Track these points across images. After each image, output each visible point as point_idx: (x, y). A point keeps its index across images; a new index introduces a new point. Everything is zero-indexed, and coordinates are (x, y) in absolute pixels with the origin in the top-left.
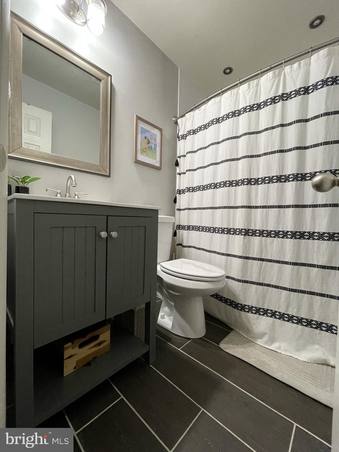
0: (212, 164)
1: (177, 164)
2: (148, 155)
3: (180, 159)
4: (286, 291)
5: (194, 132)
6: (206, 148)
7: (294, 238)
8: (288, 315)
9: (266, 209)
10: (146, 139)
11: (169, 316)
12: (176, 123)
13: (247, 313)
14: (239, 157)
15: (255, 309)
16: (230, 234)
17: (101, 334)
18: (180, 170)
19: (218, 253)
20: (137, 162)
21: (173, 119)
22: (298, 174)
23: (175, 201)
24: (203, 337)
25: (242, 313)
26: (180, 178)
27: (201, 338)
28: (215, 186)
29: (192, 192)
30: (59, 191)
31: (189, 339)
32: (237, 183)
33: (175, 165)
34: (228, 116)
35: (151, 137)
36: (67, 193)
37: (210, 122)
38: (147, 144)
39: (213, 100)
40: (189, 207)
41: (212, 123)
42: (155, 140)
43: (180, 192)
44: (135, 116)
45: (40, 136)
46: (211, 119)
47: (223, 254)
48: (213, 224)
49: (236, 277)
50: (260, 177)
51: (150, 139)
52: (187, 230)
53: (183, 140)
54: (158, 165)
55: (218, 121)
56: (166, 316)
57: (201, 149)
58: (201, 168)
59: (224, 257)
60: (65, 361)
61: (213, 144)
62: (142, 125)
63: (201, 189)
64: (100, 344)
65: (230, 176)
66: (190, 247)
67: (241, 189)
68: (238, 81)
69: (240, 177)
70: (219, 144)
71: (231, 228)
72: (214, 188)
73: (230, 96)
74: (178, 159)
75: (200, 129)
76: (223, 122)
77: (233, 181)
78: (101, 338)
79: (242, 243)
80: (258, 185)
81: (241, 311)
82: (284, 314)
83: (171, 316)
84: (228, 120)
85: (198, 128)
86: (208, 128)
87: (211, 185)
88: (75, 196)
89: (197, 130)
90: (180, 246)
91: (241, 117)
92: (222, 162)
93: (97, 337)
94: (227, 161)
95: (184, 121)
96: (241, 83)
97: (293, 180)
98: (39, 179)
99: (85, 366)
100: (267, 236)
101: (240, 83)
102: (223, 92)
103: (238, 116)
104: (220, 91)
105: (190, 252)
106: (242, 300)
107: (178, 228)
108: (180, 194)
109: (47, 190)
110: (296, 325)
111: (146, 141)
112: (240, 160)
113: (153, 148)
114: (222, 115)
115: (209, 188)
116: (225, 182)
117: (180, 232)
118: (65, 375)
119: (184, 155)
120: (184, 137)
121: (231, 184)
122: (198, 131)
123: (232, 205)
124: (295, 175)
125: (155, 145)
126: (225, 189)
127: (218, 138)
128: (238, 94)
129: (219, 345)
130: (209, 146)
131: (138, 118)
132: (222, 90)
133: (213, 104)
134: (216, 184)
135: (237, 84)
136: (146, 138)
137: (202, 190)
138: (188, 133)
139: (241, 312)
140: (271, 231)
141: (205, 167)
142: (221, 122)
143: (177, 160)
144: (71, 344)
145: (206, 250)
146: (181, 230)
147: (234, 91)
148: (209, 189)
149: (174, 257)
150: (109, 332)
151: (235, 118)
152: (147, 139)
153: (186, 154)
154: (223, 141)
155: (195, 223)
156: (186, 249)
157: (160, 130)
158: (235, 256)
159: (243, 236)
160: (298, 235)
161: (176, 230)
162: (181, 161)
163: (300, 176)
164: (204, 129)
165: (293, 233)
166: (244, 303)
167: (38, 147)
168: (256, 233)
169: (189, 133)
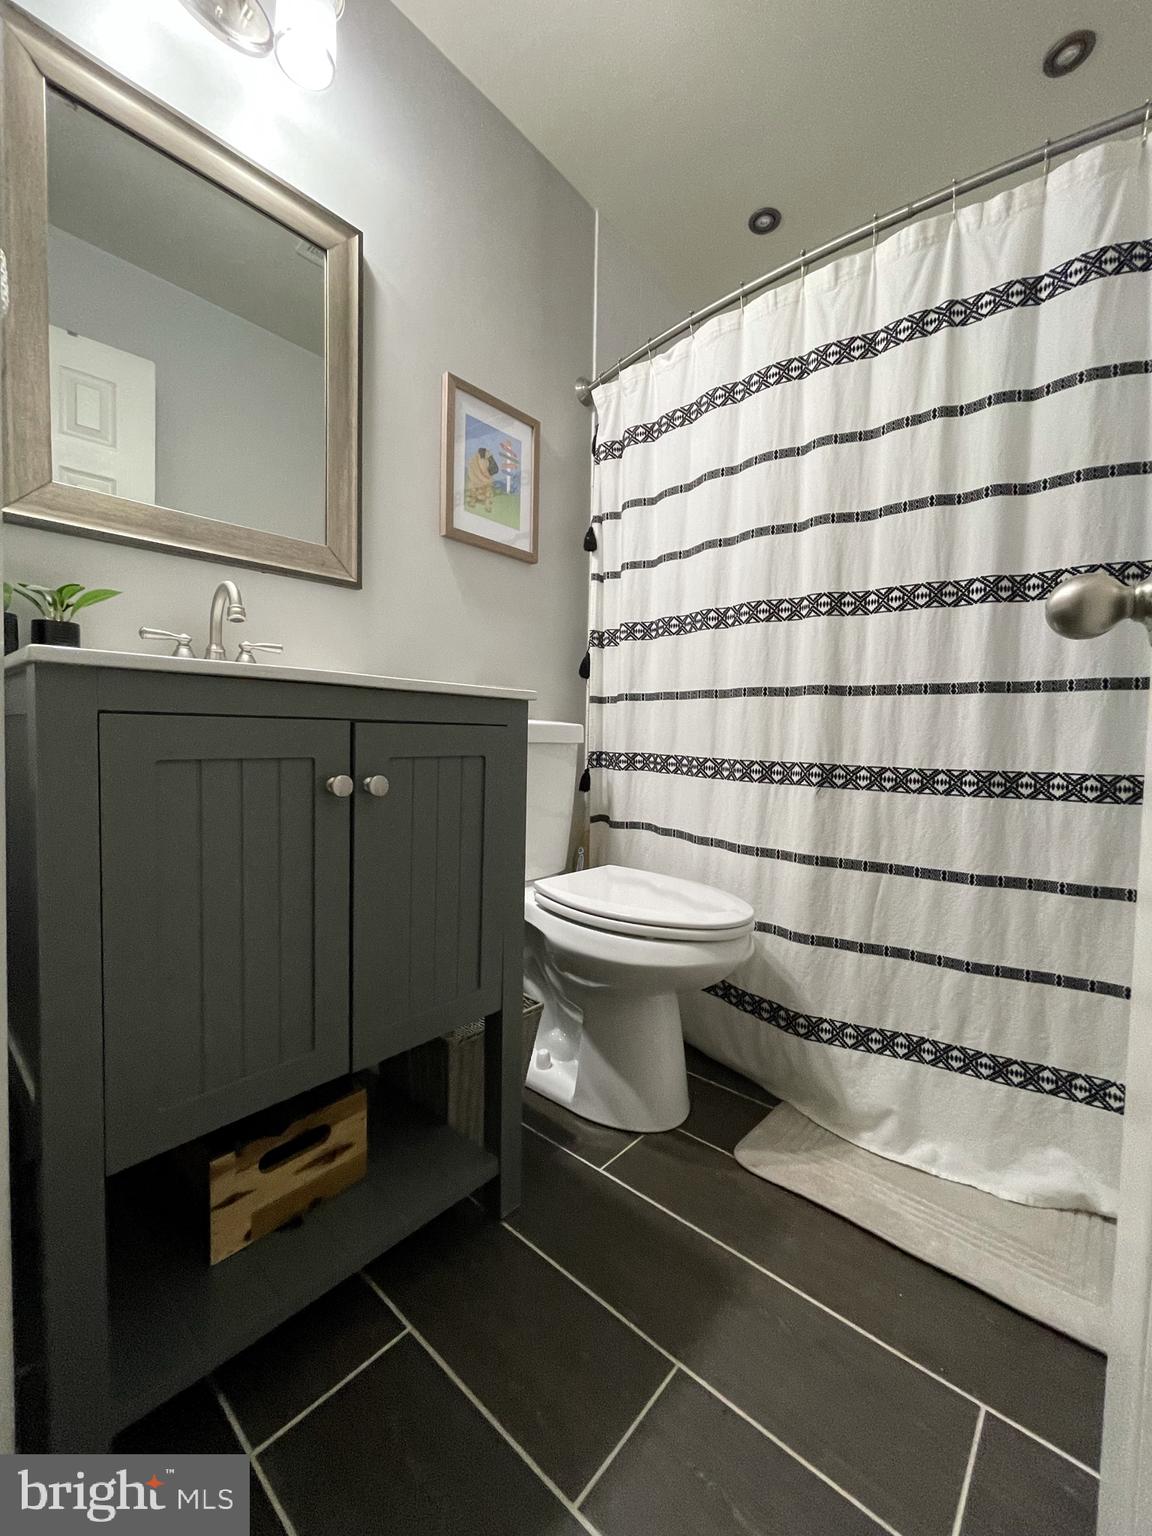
0: (711, 544)
1: (591, 544)
2: (490, 512)
3: (601, 528)
4: (955, 971)
5: (650, 433)
6: (689, 487)
7: (983, 794)
8: (962, 1050)
9: (892, 697)
10: (483, 456)
11: (567, 1057)
12: (588, 402)
13: (826, 1045)
14: (802, 519)
15: (853, 1032)
16: (772, 781)
17: (335, 1123)
18: (601, 565)
19: (732, 847)
20: (454, 536)
21: (577, 388)
22: (1000, 578)
23: (585, 671)
24: (679, 1127)
25: (812, 1046)
26: (600, 591)
27: (674, 1129)
28: (721, 619)
29: (643, 638)
30: (184, 635)
31: (633, 1134)
32: (795, 610)
33: (583, 545)
34: (764, 379)
35: (503, 452)
36: (211, 643)
37: (705, 399)
38: (487, 474)
39: (713, 321)
40: (632, 692)
41: (710, 401)
42: (516, 462)
43: (601, 639)
44: (446, 377)
45: (114, 445)
46: (708, 388)
47: (746, 850)
48: (713, 748)
49: (790, 927)
50: (872, 588)
51: (497, 458)
52: (626, 769)
53: (611, 462)
54: (525, 545)
55: (728, 395)
56: (555, 1058)
57: (673, 491)
58: (671, 556)
59: (751, 861)
60: (214, 1216)
61: (713, 475)
62: (468, 407)
63: (674, 630)
64: (332, 1155)
65: (770, 585)
66: (634, 825)
67: (810, 630)
68: (799, 257)
69: (805, 588)
70: (732, 474)
71: (773, 763)
72: (717, 626)
73: (770, 309)
74: (595, 526)
75: (670, 422)
76: (749, 400)
77: (781, 602)
78: (339, 1134)
79: (810, 810)
80: (866, 614)
81: (806, 1038)
82: (949, 1048)
83: (571, 1058)
84: (765, 393)
85: (661, 419)
86: (696, 418)
87: (705, 615)
88: (241, 653)
89: (660, 426)
90: (602, 824)
91: (809, 381)
92: (744, 536)
93: (322, 1133)
94: (761, 532)
95: (615, 395)
96: (810, 264)
97: (983, 600)
98: (115, 593)
99: (281, 1229)
100: (894, 789)
101: (807, 263)
102: (749, 295)
103: (800, 377)
104: (738, 291)
105: (635, 840)
106: (810, 1004)
107: (595, 763)
108: (601, 643)
109: (141, 633)
110: (987, 1083)
111: (484, 464)
112: (804, 529)
113: (508, 489)
114: (743, 376)
115: (701, 626)
116: (753, 604)
117: (602, 777)
118: (214, 1261)
119: (615, 513)
120: (615, 450)
121: (774, 611)
122: (663, 429)
123: (777, 685)
124: (989, 581)
125: (516, 478)
126: (756, 629)
127: (732, 455)
128: (797, 302)
129: (732, 1153)
130: (699, 481)
131: (457, 384)
132: (745, 288)
133: (715, 334)
134: (722, 611)
135: (797, 268)
136: (482, 452)
137: (678, 633)
138: (627, 435)
139: (806, 1042)
140: (910, 771)
141: (688, 554)
142: (743, 399)
143: (591, 530)
144: (234, 1159)
145: (690, 838)
146: (604, 769)
147: (785, 291)
148: (700, 629)
149: (581, 861)
150: (364, 1113)
151: (788, 387)
152: (487, 455)
153: (620, 510)
154: (748, 464)
155: (651, 744)
156: (622, 833)
157: (533, 425)
158: (786, 856)
159: (813, 789)
160: (999, 785)
161: (588, 770)
162: (604, 532)
163: (1005, 583)
164: (682, 425)
165: (982, 777)
166: (815, 1012)
167: (110, 484)
168: (857, 778)
169: (632, 436)
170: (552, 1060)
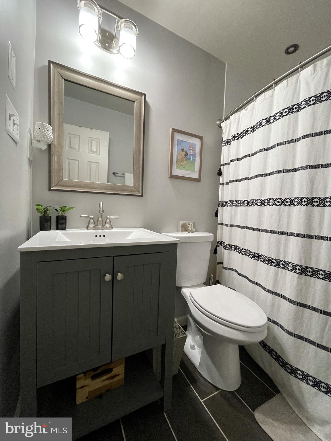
0: (259, 176)
1: (220, 173)
2: (185, 168)
5: (240, 136)
6: (252, 155)
12: (220, 127)
13: (299, 381)
14: (296, 167)
16: (280, 267)
18: (223, 180)
19: (263, 288)
20: (173, 177)
21: (217, 123)
23: (217, 215)
25: (292, 378)
26: (223, 188)
27: (233, 392)
28: (263, 203)
29: (235, 206)
30: (92, 216)
32: (292, 202)
33: (217, 174)
34: (281, 114)
35: (190, 148)
36: (99, 218)
37: (259, 124)
38: (184, 156)
39: (263, 95)
40: (231, 224)
43: (223, 204)
44: (171, 129)
45: (99, 154)
46: (260, 119)
47: (269, 291)
48: (258, 249)
49: (285, 327)
50: (328, 196)
52: (228, 250)
53: (227, 146)
54: (197, 177)
55: (268, 121)
56: (197, 346)
57: (246, 156)
58: (246, 179)
59: (270, 295)
60: (77, 391)
61: (261, 151)
62: (178, 137)
63: (246, 205)
65: (281, 192)
66: (231, 269)
67: (297, 211)
68: (298, 65)
69: (296, 194)
70: (268, 150)
71: (281, 260)
72: (261, 206)
73: (285, 87)
74: (222, 167)
75: (246, 132)
76: (275, 122)
77: (286, 199)
78: (115, 371)
79: (295, 283)
80: (325, 206)
81: (290, 374)
84: (282, 119)
85: (243, 131)
86: (256, 130)
87: (257, 201)
88: (107, 220)
89: (243, 134)
90: (220, 266)
91: (301, 112)
92: (272, 173)
94: (279, 172)
95: (229, 124)
96: (302, 67)
102: (276, 83)
103: (297, 111)
104: (273, 82)
106: (293, 360)
107: (219, 245)
108: (222, 206)
109: (81, 216)
111: (183, 153)
112: (297, 171)
113: (191, 160)
114: (274, 113)
115: (255, 205)
116: (275, 199)
117: (220, 249)
118: (77, 404)
119: (228, 163)
120: (228, 142)
121: (283, 202)
123: (284, 230)
126: (275, 209)
127: (268, 144)
128: (297, 82)
129: (254, 411)
130: (256, 153)
131: (175, 131)
132: (275, 80)
133: (263, 100)
134: (263, 200)
135: (297, 69)
138: (232, 137)
141: (251, 178)
142: (273, 122)
143: (220, 168)
144: (83, 376)
145: (249, 280)
146: (222, 247)
147: (294, 78)
149: (212, 278)
151: (292, 116)
152: (184, 150)
153: (229, 162)
154: (274, 146)
155: (237, 242)
156: (226, 271)
157: (200, 138)
158: (285, 298)
159: (297, 275)
161: (216, 247)
162: (224, 169)
164: (250, 133)
166: (295, 365)
168: (318, 274)
169: (234, 138)
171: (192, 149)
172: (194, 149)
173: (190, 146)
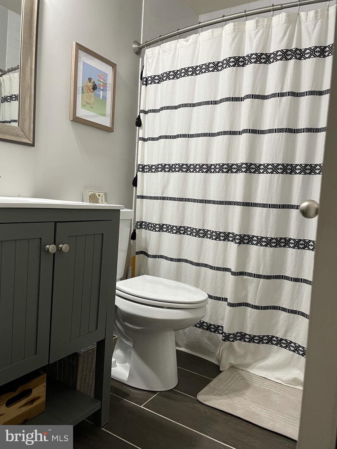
1: (139, 123)
2: (93, 108)
4: (285, 312)
7: (296, 248)
8: (286, 340)
9: (266, 208)
10: (90, 82)
11: (124, 362)
12: (139, 53)
15: (248, 337)
16: (220, 240)
17: (34, 388)
18: (144, 133)
20: (76, 120)
21: (133, 46)
22: (306, 165)
23: (135, 183)
24: (174, 388)
25: (234, 343)
26: (143, 146)
27: (172, 389)
28: (201, 169)
32: (230, 169)
33: (135, 123)
35: (99, 79)
38: (92, 90)
43: (143, 168)
44: (74, 44)
50: (262, 163)
54: (108, 124)
62: (84, 58)
64: (32, 402)
69: (235, 160)
71: (221, 232)
72: (199, 172)
74: (142, 115)
77: (224, 165)
78: (34, 393)
80: (259, 173)
82: (282, 339)
83: (125, 363)
90: (142, 255)
93: (28, 392)
97: (300, 173)
100: (266, 246)
105: (156, 263)
107: (139, 227)
108: (143, 171)
110: (292, 352)
111: (91, 84)
113: (101, 97)
117: (142, 233)
124: (302, 166)
125: (105, 92)
129: (196, 397)
131: (79, 47)
136: (90, 79)
140: (272, 239)
143: (139, 116)
146: (143, 230)
149: (130, 274)
152: (92, 81)
156: (150, 260)
157: (113, 66)
160: (302, 244)
161: (135, 230)
162: (146, 119)
163: (308, 167)
165: (296, 241)
168: (252, 240)
170: (117, 364)
171: (102, 80)
172: (105, 81)
173: (99, 76)
